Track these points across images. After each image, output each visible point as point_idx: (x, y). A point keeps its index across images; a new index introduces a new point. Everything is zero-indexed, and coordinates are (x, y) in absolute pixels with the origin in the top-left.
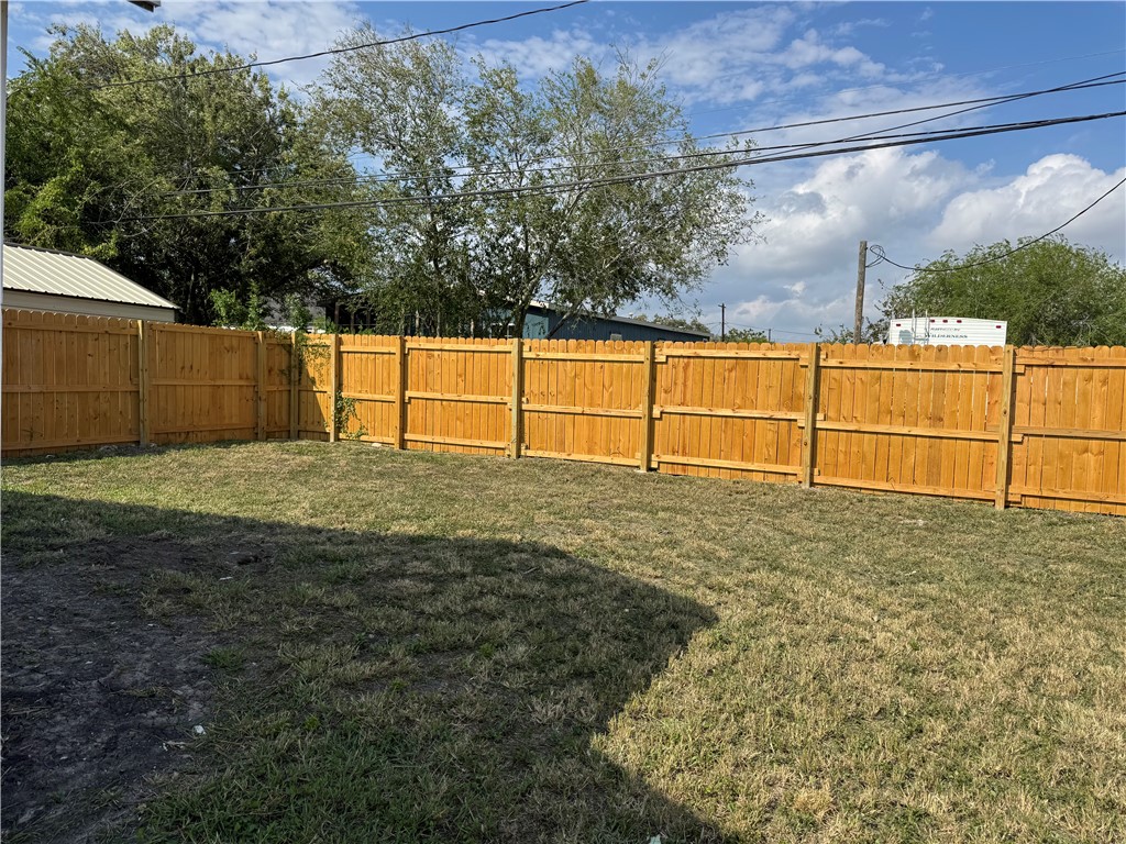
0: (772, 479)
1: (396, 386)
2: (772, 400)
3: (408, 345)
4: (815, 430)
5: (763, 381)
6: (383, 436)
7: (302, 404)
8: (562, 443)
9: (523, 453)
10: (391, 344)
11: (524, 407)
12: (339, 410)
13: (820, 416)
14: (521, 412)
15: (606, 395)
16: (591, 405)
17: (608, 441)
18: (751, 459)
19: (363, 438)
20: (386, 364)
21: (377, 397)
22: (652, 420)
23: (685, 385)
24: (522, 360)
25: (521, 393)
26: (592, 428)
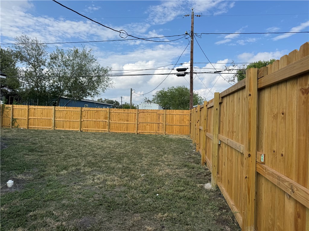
2: (103, 118)
3: (30, 107)
4: (109, 123)
6: (23, 126)
7: (3, 120)
9: (55, 129)
10: (25, 107)
11: (56, 120)
12: (13, 121)
13: (110, 120)
15: (72, 117)
16: (69, 119)
17: (73, 126)
20: (24, 111)
21: (22, 118)
22: (81, 122)
24: (55, 110)
25: (55, 117)
26: (70, 124)
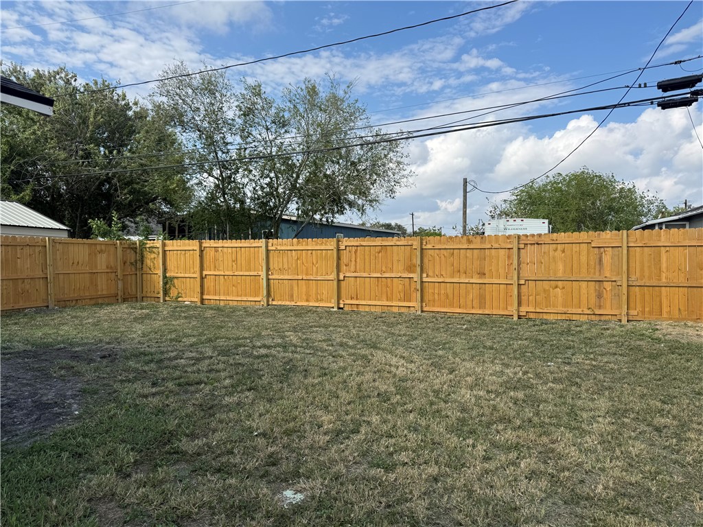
0: (403, 310)
1: (197, 268)
2: (401, 267)
3: (204, 245)
4: (422, 282)
5: (395, 258)
6: (191, 298)
7: (144, 282)
8: (292, 296)
9: (270, 303)
10: (193, 245)
11: (270, 277)
12: (165, 284)
13: (425, 275)
14: (268, 280)
15: (315, 268)
16: (307, 274)
17: (317, 293)
18: (391, 300)
19: (179, 299)
20: (191, 257)
21: (187, 275)
22: (339, 281)
23: (356, 261)
24: (268, 251)
25: (268, 269)
26: (308, 287)
